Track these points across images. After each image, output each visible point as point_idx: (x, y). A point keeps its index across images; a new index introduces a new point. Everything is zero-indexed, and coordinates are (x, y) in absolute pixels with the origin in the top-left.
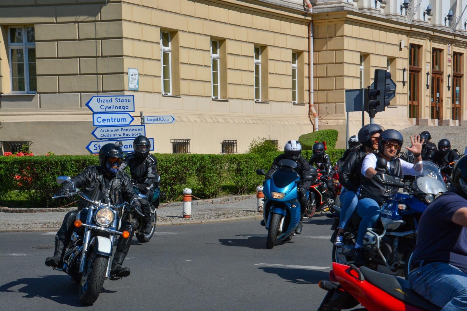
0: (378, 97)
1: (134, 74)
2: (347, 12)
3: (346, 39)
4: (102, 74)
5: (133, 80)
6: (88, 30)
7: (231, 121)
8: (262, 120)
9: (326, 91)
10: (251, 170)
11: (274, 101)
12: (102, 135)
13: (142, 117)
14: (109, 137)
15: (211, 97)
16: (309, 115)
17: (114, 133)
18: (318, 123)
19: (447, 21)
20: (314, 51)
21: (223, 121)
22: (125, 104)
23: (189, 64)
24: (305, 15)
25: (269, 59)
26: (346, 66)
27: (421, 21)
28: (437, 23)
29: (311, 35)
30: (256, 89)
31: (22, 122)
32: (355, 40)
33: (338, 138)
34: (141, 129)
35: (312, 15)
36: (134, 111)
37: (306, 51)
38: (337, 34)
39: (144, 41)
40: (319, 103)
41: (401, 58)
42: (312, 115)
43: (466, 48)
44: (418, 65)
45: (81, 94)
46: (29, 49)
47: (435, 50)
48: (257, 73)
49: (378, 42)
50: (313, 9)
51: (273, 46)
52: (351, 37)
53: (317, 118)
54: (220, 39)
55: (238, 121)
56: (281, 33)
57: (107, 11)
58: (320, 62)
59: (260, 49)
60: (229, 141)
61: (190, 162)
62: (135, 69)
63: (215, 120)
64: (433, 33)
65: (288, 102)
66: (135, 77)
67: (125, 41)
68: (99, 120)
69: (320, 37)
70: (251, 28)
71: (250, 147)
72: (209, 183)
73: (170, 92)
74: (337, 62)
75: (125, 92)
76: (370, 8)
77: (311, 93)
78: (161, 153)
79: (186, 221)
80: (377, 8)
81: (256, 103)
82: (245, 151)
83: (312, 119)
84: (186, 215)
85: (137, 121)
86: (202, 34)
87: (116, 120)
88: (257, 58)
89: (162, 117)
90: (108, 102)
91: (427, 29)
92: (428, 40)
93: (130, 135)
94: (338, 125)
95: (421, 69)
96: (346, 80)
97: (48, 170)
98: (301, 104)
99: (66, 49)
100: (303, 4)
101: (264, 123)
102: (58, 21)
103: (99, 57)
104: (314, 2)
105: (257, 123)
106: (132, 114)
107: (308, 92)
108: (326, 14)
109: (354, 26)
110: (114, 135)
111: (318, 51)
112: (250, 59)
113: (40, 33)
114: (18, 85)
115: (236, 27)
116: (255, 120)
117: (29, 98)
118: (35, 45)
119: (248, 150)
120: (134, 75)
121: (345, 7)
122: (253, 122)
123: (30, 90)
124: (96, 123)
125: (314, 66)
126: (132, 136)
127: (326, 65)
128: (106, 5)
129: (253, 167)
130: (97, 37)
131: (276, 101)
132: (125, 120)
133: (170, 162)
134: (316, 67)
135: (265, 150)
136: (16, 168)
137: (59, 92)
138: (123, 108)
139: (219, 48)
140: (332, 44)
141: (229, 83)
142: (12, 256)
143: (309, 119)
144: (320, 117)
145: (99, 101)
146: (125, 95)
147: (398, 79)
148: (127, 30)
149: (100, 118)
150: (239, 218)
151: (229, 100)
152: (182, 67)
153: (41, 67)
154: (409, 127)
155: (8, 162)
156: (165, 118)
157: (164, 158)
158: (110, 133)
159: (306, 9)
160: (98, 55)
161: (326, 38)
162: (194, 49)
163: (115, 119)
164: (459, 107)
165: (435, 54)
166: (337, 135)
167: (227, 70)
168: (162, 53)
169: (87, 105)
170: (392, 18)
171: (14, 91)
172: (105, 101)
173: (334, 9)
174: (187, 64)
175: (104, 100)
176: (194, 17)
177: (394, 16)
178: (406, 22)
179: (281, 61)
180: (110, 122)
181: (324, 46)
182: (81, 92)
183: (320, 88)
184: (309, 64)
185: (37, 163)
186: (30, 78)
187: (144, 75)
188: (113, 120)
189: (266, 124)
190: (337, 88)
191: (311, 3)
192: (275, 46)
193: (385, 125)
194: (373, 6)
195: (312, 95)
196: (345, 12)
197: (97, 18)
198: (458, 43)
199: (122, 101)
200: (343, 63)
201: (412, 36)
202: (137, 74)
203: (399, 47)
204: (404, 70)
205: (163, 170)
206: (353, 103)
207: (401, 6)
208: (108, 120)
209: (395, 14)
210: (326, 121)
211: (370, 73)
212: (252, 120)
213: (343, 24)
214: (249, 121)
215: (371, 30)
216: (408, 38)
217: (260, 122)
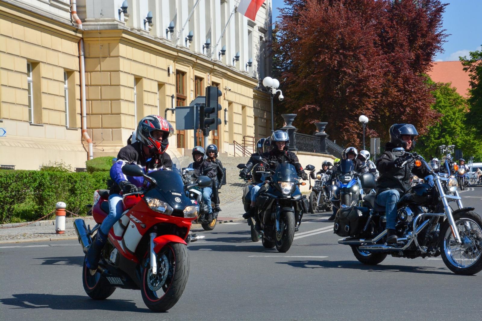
2: (122, 31)
3: (121, 60)
7: (7, 144)
8: (39, 145)
9: (101, 116)
10: (85, 190)
11: (47, 124)
16: (82, 141)
18: (93, 150)
19: (205, 49)
20: (85, 72)
24: (76, 31)
25: (43, 77)
26: (122, 88)
27: (183, 47)
28: (196, 51)
29: (82, 53)
30: (29, 109)
32: (129, 62)
35: (82, 32)
37: (77, 71)
38: (112, 54)
40: (92, 128)
41: (169, 84)
42: (86, 141)
43: (221, 79)
44: (183, 93)
47: (197, 78)
48: (29, 90)
49: (149, 65)
50: (83, 25)
51: (45, 63)
52: (125, 58)
53: (91, 145)
56: (53, 50)
58: (92, 84)
59: (32, 65)
60: (7, 167)
61: (30, 179)
64: (196, 60)
65: (61, 126)
69: (92, 56)
70: (23, 41)
72: (47, 202)
74: (112, 84)
76: (140, 29)
77: (84, 117)
79: (60, 237)
80: (146, 29)
81: (31, 125)
83: (85, 146)
84: (60, 231)
88: (29, 76)
91: (191, 55)
92: (191, 68)
95: (186, 97)
96: (123, 103)
98: (73, 128)
100: (71, 20)
101: (40, 147)
104: (82, 18)
105: (34, 148)
107: (80, 116)
108: (99, 31)
109: (128, 47)
111: (91, 72)
115: (8, 39)
116: (31, 144)
121: (119, 26)
125: (86, 88)
127: (100, 87)
129: (86, 187)
131: (50, 124)
134: (89, 90)
140: (106, 64)
141: (3, 101)
143: (82, 145)
144: (94, 144)
147: (167, 106)
151: (3, 120)
154: (179, 156)
159: (74, 25)
161: (99, 58)
164: (217, 139)
165: (197, 83)
167: (1, 86)
173: (107, 27)
177: (160, 39)
178: (173, 47)
179: (54, 80)
181: (97, 66)
183: (94, 112)
184: (80, 86)
189: (43, 149)
190: (113, 112)
191: (81, 19)
192: (48, 63)
195: (85, 119)
196: (120, 30)
198: (215, 73)
200: (119, 85)
201: (178, 61)
203: (167, 73)
204: (172, 97)
206: (184, 120)
207: (167, 30)
209: (162, 38)
210: (102, 147)
211: (143, 97)
212: (27, 143)
213: (118, 44)
214: (25, 145)
215: (142, 52)
216: (175, 64)
217: (36, 147)
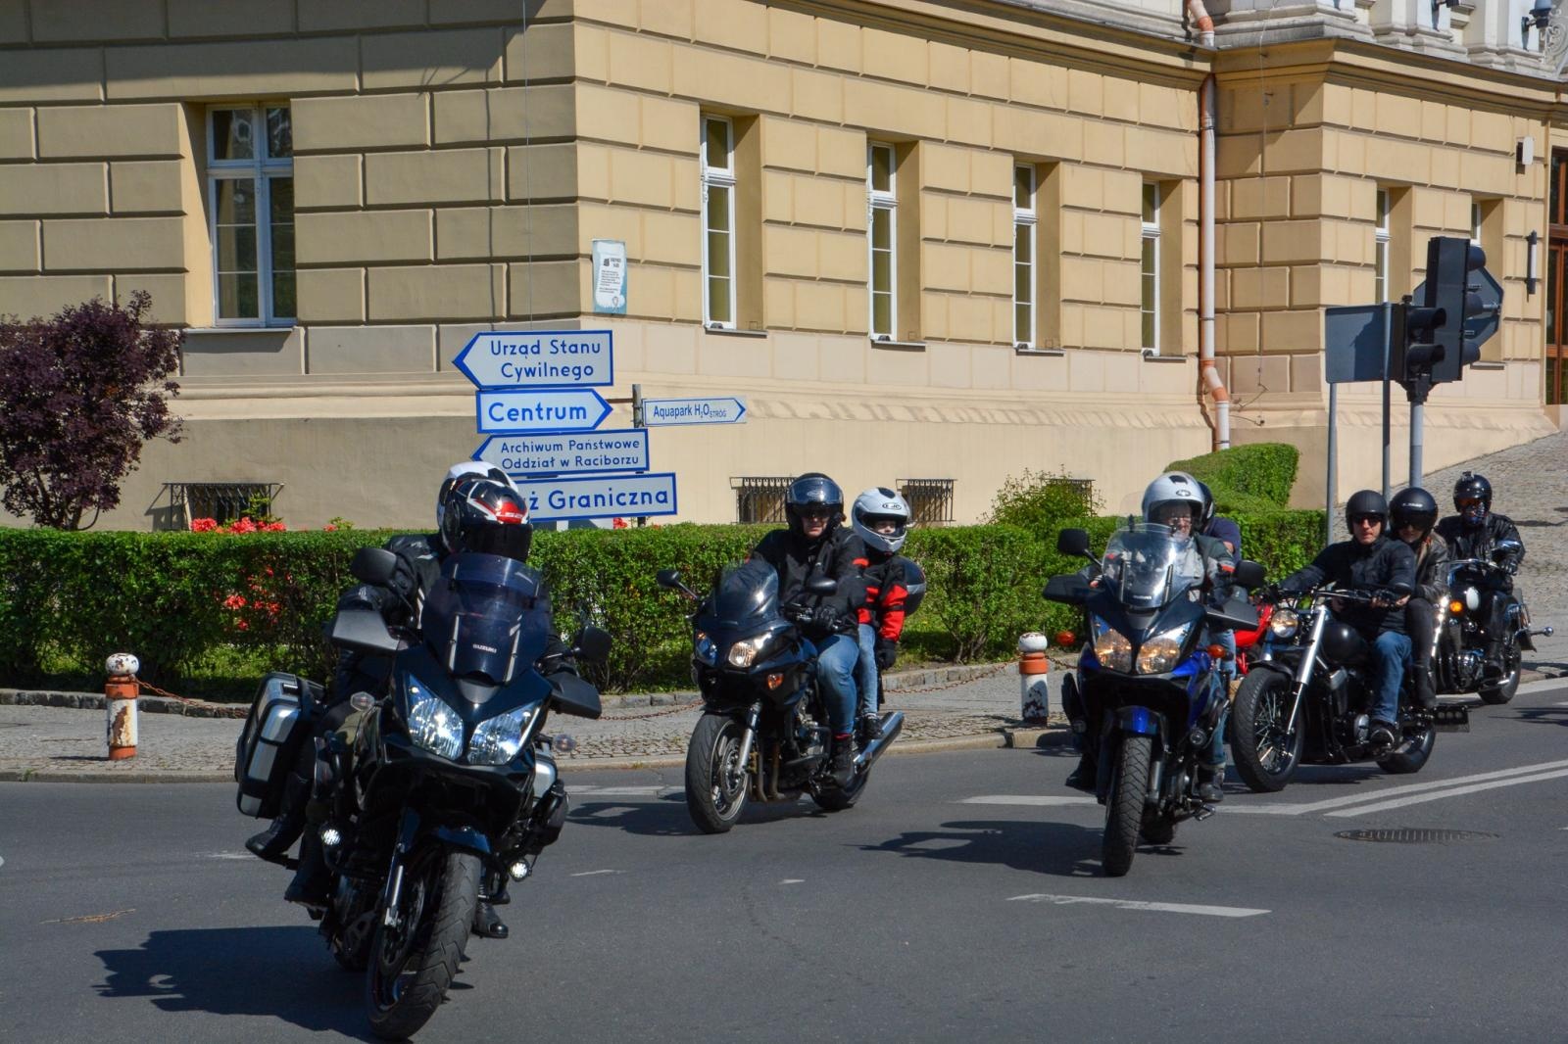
0: (1437, 332)
1: (613, 260)
2: (1333, 42)
3: (1328, 135)
4: (508, 260)
5: (610, 278)
6: (463, 113)
7: (934, 417)
8: (1040, 414)
9: (1258, 314)
10: (1002, 579)
11: (1078, 348)
12: (508, 464)
13: (639, 402)
14: (531, 470)
15: (866, 334)
16: (1200, 393)
17: (545, 456)
18: (1230, 421)
20: (1217, 179)
21: (908, 416)
22: (581, 359)
23: (796, 224)
24: (1190, 54)
25: (1065, 206)
26: (1327, 226)
29: (1209, 122)
30: (1018, 306)
31: (248, 421)
32: (1359, 138)
33: (1299, 474)
34: (636, 444)
35: (1211, 56)
36: (611, 384)
37: (1189, 178)
38: (1300, 120)
39: (645, 148)
40: (1232, 354)
41: (1519, 197)
42: (1210, 396)
45: (438, 328)
46: (271, 180)
48: (1023, 252)
49: (1440, 143)
50: (1217, 33)
51: (1078, 162)
52: (1344, 127)
53: (1225, 406)
54: (898, 140)
55: (957, 414)
56: (1106, 118)
57: (525, 52)
58: (1237, 215)
59: (1032, 173)
60: (928, 484)
62: (617, 242)
63: (879, 412)
65: (1126, 351)
66: (615, 269)
67: (583, 150)
68: (498, 412)
69: (1239, 127)
70: (1004, 101)
71: (998, 504)
73: (729, 320)
74: (1297, 213)
75: (582, 319)
76: (1413, 28)
77: (1207, 319)
78: (699, 523)
80: (1439, 26)
81: (1018, 353)
82: (981, 518)
83: (1208, 409)
85: (621, 417)
86: (838, 124)
87: (553, 413)
88: (1023, 202)
89: (704, 402)
90: (526, 352)
93: (598, 462)
94: (1297, 429)
96: (1326, 273)
97: (332, 580)
98: (1173, 357)
99: (393, 179)
100: (1182, 19)
101: (1047, 422)
102: (366, 85)
103: (498, 203)
104: (1218, 9)
105: (1023, 422)
106: (605, 393)
107: (1195, 318)
108: (1261, 50)
109: (1356, 91)
110: (546, 464)
111: (1232, 179)
112: (999, 206)
113: (309, 125)
114: (238, 297)
115: (953, 100)
116: (1016, 412)
117: (272, 342)
118: (292, 165)
119: (991, 512)
120: (611, 263)
121: (1326, 27)
122: (1009, 419)
123: (275, 315)
124: (488, 424)
125: (1216, 229)
126: (604, 467)
127: (1259, 225)
128: (522, 32)
129: (1006, 571)
130: (492, 138)
131: (1086, 348)
132: (581, 412)
133: (728, 552)
134: (1225, 235)
135: (1050, 511)
136: (229, 572)
137: (368, 322)
138: (577, 371)
139: (896, 170)
140: (1279, 153)
141: (929, 286)
142: (219, 861)
143: (1199, 407)
144: (1236, 402)
145: (496, 350)
146: (583, 329)
147: (1509, 271)
148: (592, 112)
149: (501, 405)
150: (960, 742)
151: (928, 345)
152: (770, 234)
153: (311, 239)
154: (1546, 433)
155: (204, 552)
156: (713, 406)
157: (709, 539)
158: (534, 456)
159: (1193, 35)
160: (493, 198)
161: (1258, 133)
162: (812, 173)
163: (549, 410)
166: (1295, 463)
167: (922, 243)
168: (706, 188)
169: (459, 363)
170: (1491, 62)
171: (223, 320)
172: (516, 350)
173: (1289, 33)
174: (788, 223)
175: (514, 347)
176: (811, 66)
177: (1498, 53)
178: (1541, 75)
179: (1106, 212)
180: (531, 418)
181: (1253, 159)
182: (437, 321)
183: (1238, 304)
184: (1200, 223)
185: (297, 557)
186: (274, 275)
187: (646, 262)
188: (544, 414)
189: (1053, 425)
190: (1297, 302)
191: (1211, 14)
192: (1086, 163)
193: (1463, 428)
194: (1425, 20)
195: (1210, 327)
196: (1328, 42)
197: (491, 72)
199: (573, 349)
200: (1317, 217)
201: (1561, 120)
202: (623, 260)
203: (1513, 162)
204: (1532, 239)
205: (705, 580)
206: (1352, 351)
207: (1526, 19)
208: (527, 414)
209: (1503, 48)
210: (1258, 413)
211: (1410, 249)
212: (1003, 411)
213: (1319, 85)
214: (992, 416)
215: (1416, 102)
216: (1547, 130)
217: (1030, 420)
